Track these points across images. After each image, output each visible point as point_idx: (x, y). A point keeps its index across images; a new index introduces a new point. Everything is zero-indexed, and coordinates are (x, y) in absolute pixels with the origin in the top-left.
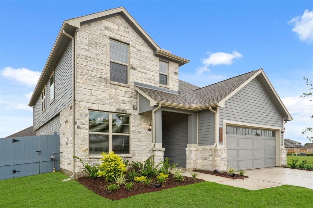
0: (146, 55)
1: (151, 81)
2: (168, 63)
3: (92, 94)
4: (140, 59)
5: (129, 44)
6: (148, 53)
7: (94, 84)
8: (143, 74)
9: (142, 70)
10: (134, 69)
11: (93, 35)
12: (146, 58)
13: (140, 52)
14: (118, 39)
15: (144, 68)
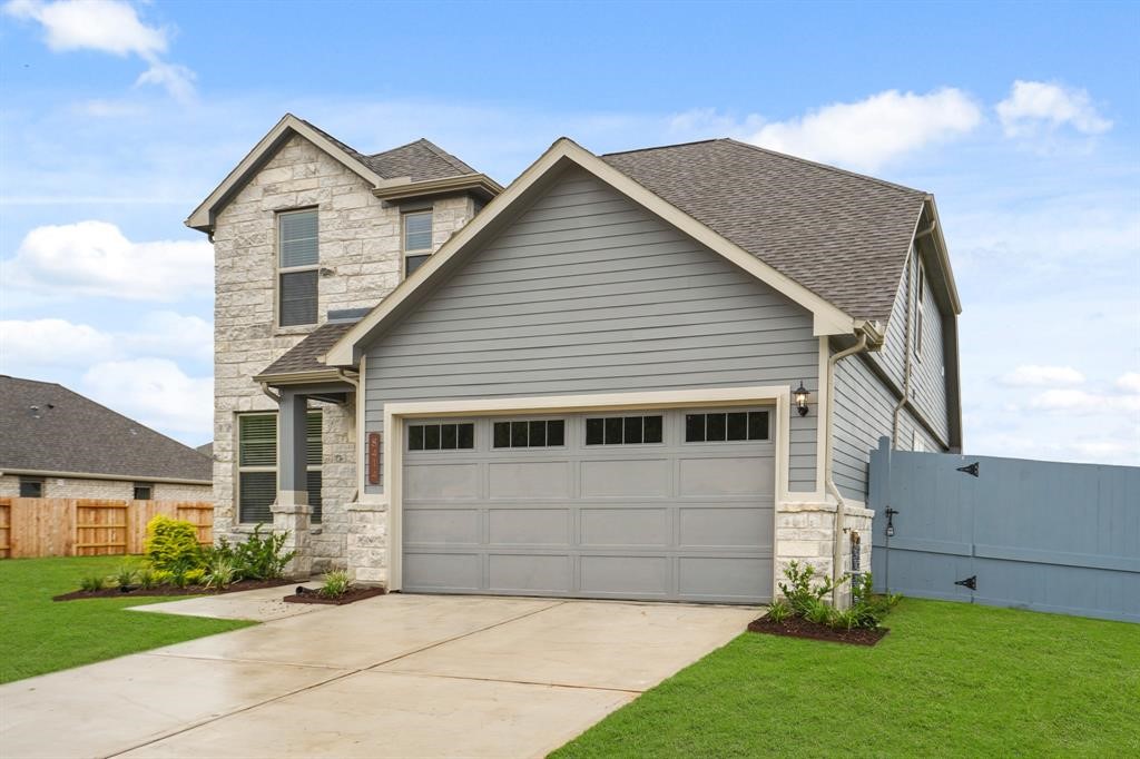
0: (363, 217)
1: (374, 293)
2: (432, 209)
3: (239, 372)
4: (344, 238)
5: (317, 206)
6: (368, 206)
7: (244, 347)
8: (352, 280)
9: (349, 270)
10: (327, 273)
11: (241, 225)
12: (360, 226)
13: (344, 213)
14: (291, 204)
15: (357, 259)
